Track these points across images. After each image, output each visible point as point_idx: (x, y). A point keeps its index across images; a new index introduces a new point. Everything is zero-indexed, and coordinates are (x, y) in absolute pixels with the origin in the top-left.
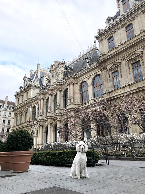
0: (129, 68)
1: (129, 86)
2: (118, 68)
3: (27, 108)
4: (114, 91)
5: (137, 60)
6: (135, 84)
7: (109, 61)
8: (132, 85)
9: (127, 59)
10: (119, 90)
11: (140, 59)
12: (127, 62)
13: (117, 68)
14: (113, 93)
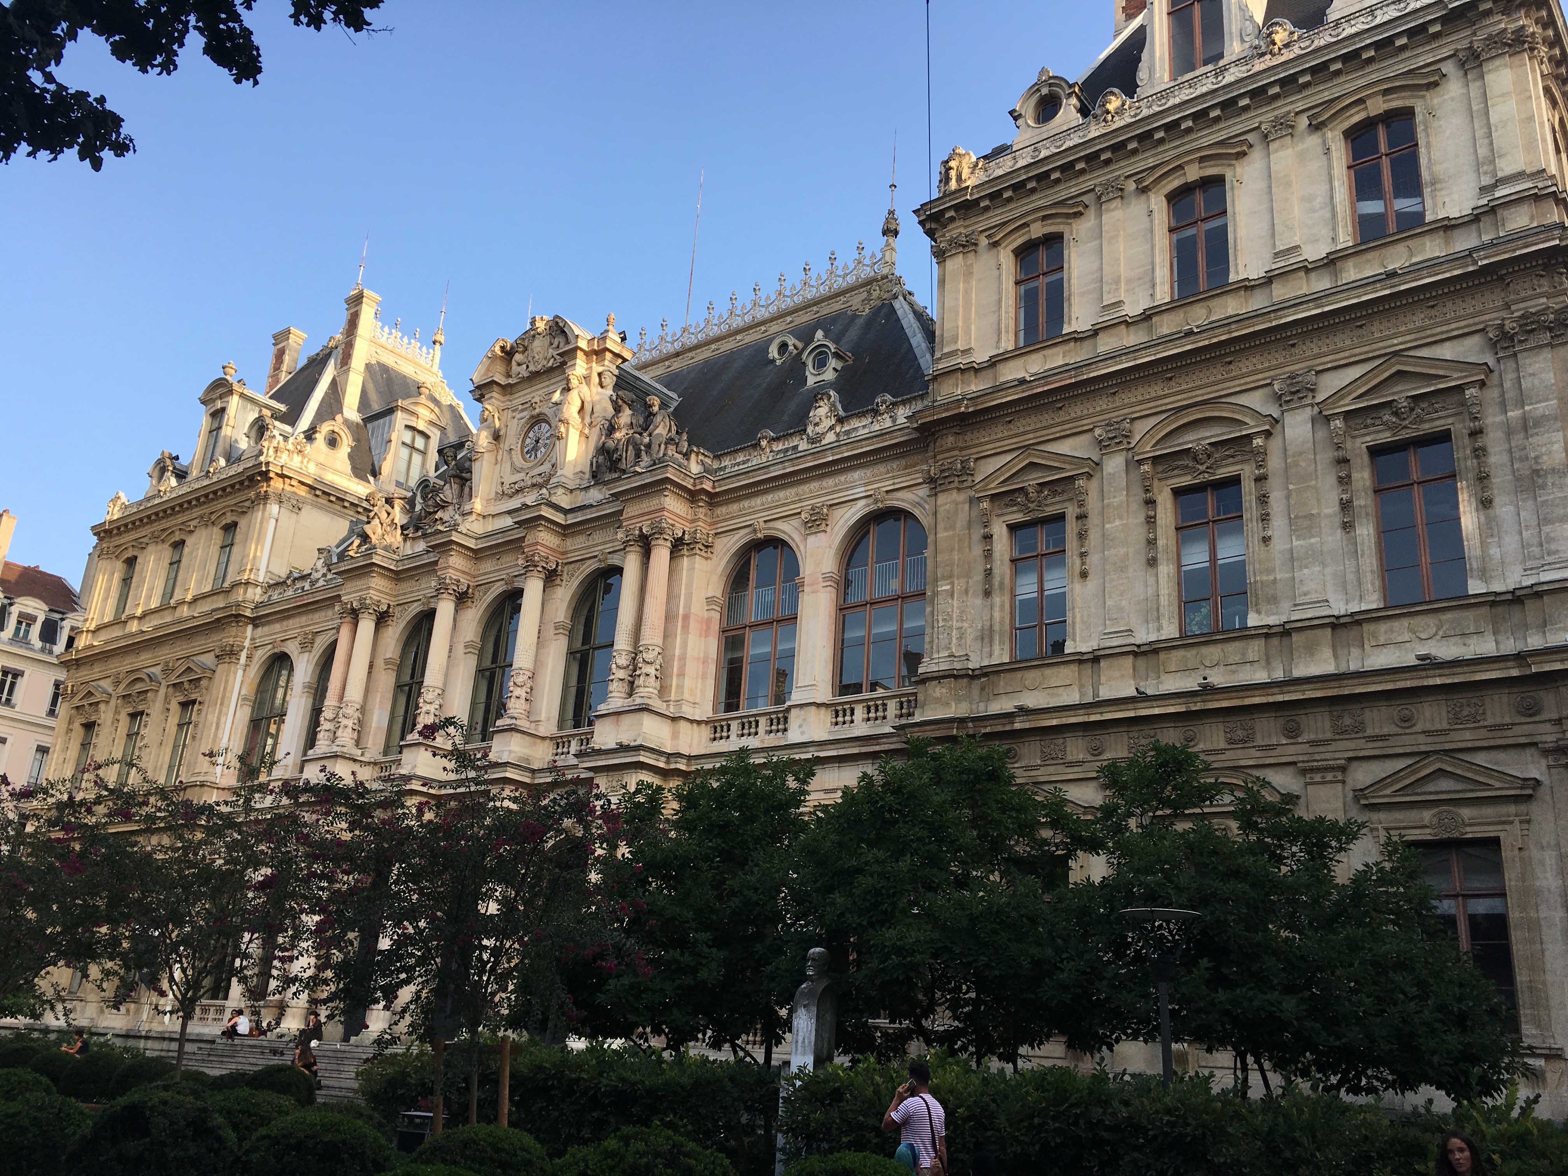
0: (1151, 521)
1: (1135, 654)
2: (1065, 497)
3: (208, 659)
4: (1008, 675)
5: (1223, 472)
6: (1181, 653)
7: (1000, 431)
8: (1156, 651)
9: (1148, 450)
10: (1048, 671)
11: (1247, 471)
12: (1146, 468)
13: (1055, 493)
14: (1003, 683)
